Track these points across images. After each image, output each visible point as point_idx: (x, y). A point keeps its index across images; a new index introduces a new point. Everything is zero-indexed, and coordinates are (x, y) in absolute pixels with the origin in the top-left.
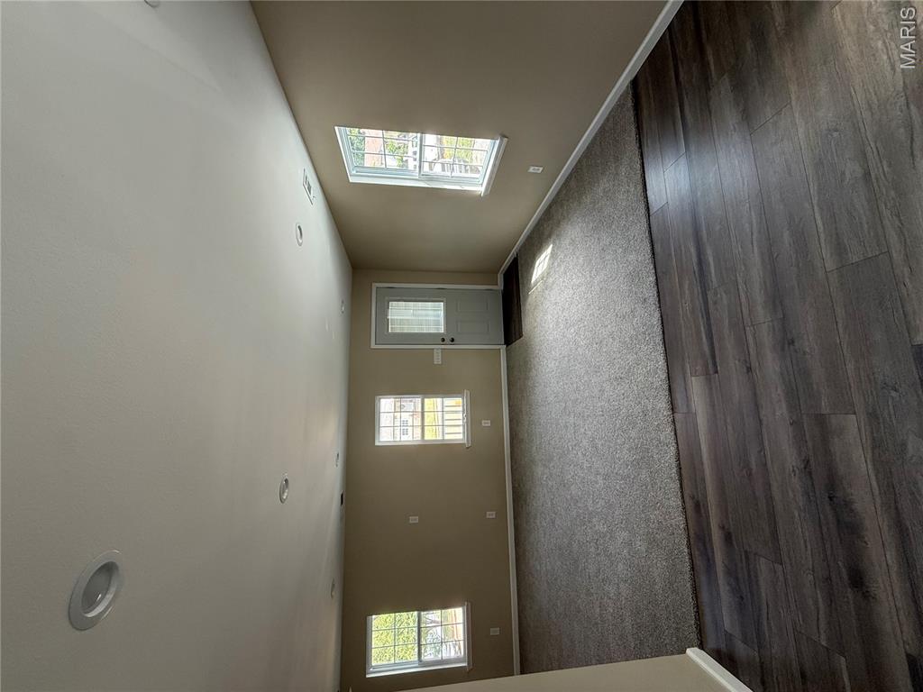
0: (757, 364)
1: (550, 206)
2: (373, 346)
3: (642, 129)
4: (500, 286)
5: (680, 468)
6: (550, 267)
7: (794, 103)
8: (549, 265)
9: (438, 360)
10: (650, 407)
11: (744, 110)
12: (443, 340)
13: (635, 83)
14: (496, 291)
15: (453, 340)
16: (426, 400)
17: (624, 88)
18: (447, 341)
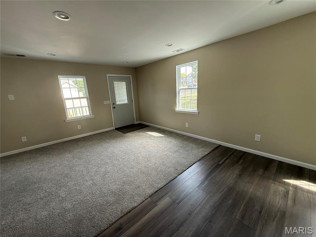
0: (194, 216)
1: (174, 133)
2: (108, 75)
3: (214, 151)
4: (136, 123)
5: (129, 212)
6: (157, 137)
7: (253, 185)
8: (157, 136)
9: (106, 102)
10: (143, 187)
11: (241, 174)
12: (114, 104)
13: (220, 146)
14: (134, 122)
15: (114, 108)
16: (86, 99)
17: (218, 143)
18: (114, 106)
